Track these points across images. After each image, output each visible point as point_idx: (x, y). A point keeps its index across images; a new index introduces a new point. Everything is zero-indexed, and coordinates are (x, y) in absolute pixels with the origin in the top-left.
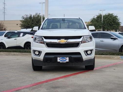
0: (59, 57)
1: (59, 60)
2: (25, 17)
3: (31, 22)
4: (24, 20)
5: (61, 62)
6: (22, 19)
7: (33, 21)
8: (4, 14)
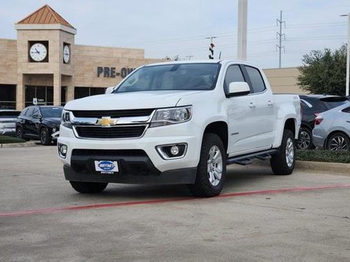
0: (99, 160)
1: (98, 167)
2: (313, 57)
3: (327, 71)
4: (308, 65)
5: (103, 172)
6: (302, 64)
7: (331, 67)
8: (280, 51)
